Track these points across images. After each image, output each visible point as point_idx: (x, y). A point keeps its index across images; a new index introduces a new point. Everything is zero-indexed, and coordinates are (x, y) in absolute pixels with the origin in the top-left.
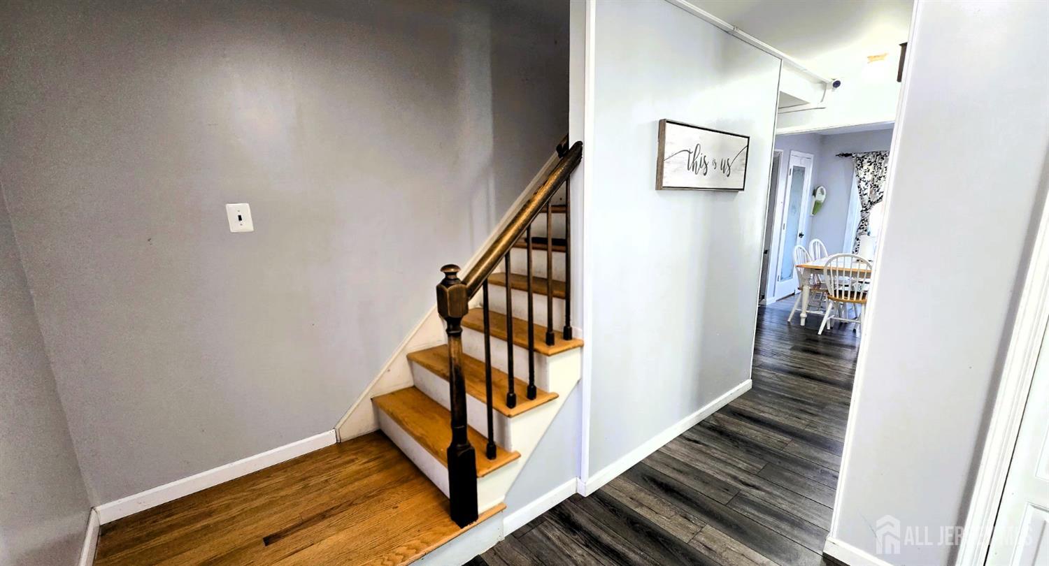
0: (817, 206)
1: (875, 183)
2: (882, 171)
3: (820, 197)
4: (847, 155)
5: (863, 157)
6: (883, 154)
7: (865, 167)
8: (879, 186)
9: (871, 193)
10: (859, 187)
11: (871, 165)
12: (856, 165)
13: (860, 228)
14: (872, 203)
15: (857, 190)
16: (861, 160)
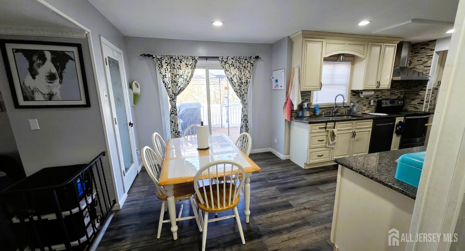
0: (136, 98)
1: (174, 80)
2: (176, 71)
3: (137, 90)
4: (149, 56)
5: (161, 58)
6: (174, 58)
7: (164, 67)
8: (177, 82)
9: (172, 87)
10: (164, 82)
11: (168, 65)
12: (157, 65)
13: (172, 113)
14: (176, 95)
15: (163, 85)
16: (160, 60)
